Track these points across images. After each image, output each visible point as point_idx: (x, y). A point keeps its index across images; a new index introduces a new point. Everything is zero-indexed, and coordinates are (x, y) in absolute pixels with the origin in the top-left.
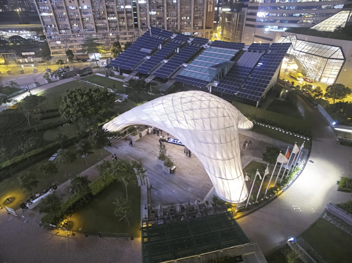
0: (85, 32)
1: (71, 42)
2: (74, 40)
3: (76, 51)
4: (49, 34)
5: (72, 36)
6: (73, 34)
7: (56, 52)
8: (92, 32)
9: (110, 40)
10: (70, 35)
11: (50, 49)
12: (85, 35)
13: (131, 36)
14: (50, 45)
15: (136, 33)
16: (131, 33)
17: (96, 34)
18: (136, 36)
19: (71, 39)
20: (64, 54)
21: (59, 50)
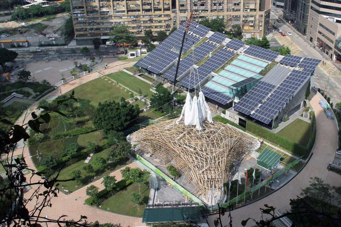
0: (115, 14)
1: (98, 24)
2: (101, 23)
3: (103, 34)
4: (77, 16)
5: (100, 18)
6: (102, 16)
7: (81, 35)
8: (122, 13)
9: (142, 22)
10: (98, 16)
11: (75, 31)
12: (114, 17)
13: (166, 18)
14: (76, 27)
15: (173, 15)
16: (167, 15)
17: (127, 16)
18: (172, 19)
19: (98, 21)
20: (89, 36)
21: (84, 32)
